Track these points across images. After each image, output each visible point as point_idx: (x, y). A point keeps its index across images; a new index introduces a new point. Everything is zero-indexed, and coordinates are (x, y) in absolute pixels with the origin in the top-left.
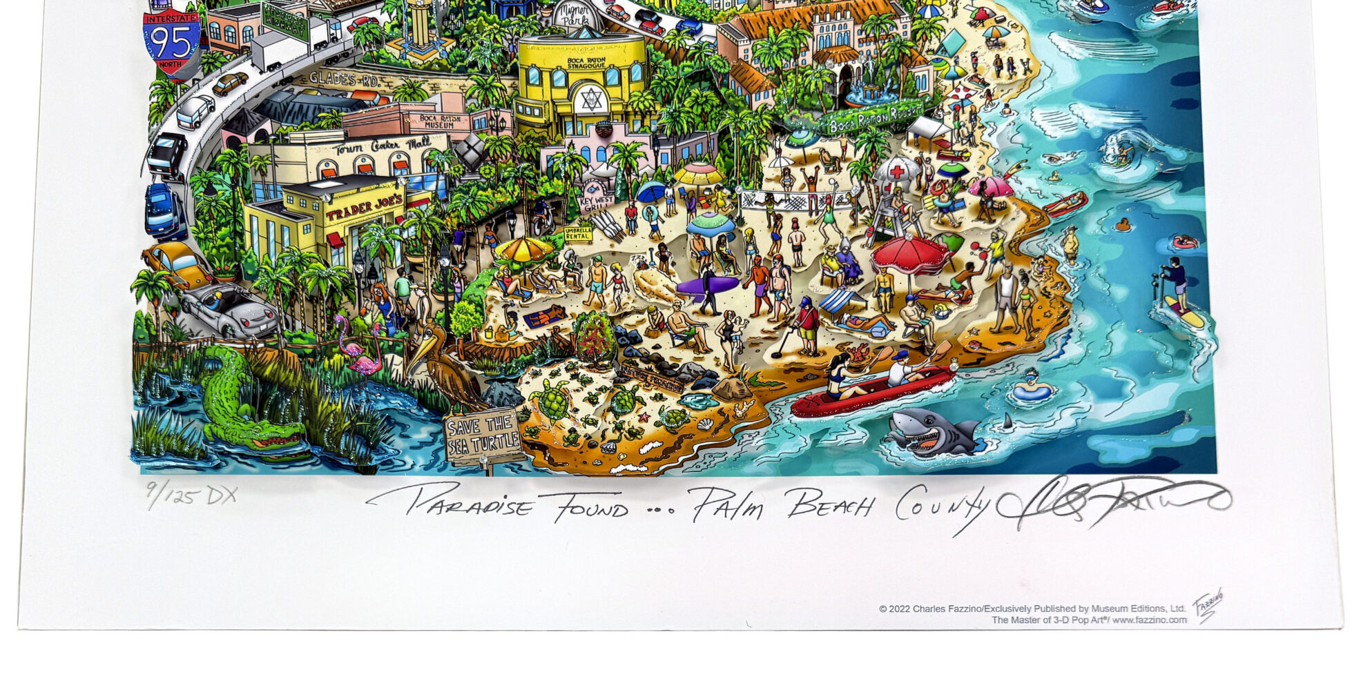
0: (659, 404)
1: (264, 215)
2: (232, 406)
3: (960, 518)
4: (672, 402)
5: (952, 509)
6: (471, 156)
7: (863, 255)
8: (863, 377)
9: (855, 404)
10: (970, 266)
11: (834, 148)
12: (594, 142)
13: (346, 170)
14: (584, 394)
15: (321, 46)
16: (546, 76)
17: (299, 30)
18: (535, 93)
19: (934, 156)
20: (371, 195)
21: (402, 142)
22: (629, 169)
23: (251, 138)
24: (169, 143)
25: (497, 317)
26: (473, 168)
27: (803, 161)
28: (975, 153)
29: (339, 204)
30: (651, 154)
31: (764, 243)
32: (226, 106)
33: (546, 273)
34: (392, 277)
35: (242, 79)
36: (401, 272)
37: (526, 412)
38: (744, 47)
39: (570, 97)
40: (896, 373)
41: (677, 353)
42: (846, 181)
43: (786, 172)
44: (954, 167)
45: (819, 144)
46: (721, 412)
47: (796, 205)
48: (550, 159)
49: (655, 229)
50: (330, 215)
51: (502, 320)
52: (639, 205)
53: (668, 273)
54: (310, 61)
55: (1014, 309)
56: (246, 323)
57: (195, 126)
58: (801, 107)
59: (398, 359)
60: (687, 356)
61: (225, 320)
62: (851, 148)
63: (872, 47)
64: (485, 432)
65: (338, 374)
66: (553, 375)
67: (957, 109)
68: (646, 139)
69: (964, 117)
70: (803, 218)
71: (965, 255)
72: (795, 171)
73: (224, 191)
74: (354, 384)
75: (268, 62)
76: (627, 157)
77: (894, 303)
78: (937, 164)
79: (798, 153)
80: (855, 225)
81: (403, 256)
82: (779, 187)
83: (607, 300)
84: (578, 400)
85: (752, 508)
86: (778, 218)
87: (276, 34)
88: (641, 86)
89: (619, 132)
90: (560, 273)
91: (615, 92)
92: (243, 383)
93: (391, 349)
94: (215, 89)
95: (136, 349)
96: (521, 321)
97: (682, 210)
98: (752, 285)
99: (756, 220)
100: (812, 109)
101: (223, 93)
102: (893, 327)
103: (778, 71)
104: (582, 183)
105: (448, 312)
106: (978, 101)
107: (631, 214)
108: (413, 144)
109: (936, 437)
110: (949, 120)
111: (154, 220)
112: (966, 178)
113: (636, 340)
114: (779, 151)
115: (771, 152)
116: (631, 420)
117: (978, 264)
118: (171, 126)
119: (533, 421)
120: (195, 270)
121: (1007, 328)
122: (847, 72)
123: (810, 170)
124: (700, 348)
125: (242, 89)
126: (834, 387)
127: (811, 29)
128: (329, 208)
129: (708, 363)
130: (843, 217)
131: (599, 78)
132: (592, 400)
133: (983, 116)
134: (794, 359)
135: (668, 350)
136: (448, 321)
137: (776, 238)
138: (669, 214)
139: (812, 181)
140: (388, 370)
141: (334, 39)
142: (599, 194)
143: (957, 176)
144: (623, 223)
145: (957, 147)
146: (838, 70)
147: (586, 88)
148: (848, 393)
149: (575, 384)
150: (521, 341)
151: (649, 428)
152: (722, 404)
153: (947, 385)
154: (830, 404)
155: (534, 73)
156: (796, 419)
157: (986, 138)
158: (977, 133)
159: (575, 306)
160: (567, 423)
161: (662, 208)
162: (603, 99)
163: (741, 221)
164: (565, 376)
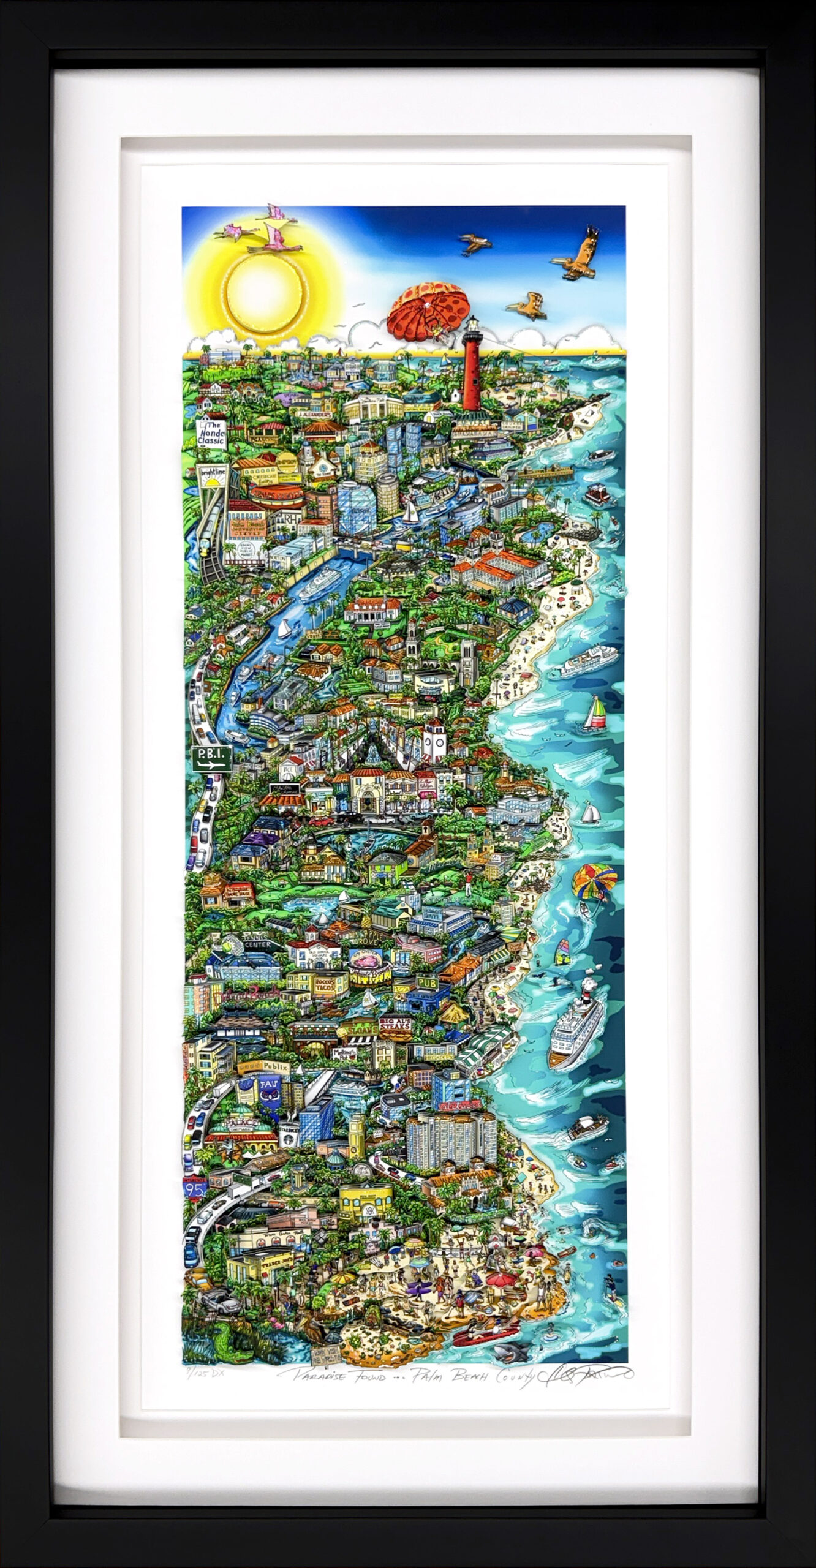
0: (399, 1342)
1: (235, 1263)
2: (225, 1347)
3: (522, 1382)
4: (404, 1341)
5: (520, 1378)
6: (321, 1241)
7: (482, 1276)
8: (483, 1331)
9: (479, 1341)
10: (527, 1280)
11: (470, 1232)
12: (371, 1229)
13: (269, 1244)
14: (368, 1339)
15: (255, 1187)
16: (351, 1202)
17: (248, 1182)
18: (346, 1209)
19: (512, 1233)
20: (280, 1258)
21: (292, 1232)
22: (386, 1238)
23: (228, 1227)
24: (194, 1230)
25: (331, 1303)
26: (322, 1245)
27: (457, 1237)
28: (529, 1232)
29: (267, 1261)
30: (394, 1232)
31: (442, 1269)
32: (217, 1213)
33: (352, 1287)
34: (289, 1290)
35: (224, 1202)
36: (292, 1288)
37: (344, 1345)
38: (433, 1190)
39: (361, 1210)
40: (496, 1330)
41: (406, 1317)
42: (475, 1243)
43: (451, 1241)
44: (520, 1238)
45: (465, 1230)
46: (424, 1346)
47: (455, 1256)
48: (353, 1236)
49: (396, 1263)
50: (263, 1266)
51: (333, 1304)
52: (390, 1255)
53: (402, 1285)
54: (252, 1193)
55: (544, 1302)
56: (228, 1308)
57: (204, 1223)
58: (457, 1213)
59: (291, 1324)
60: (410, 1319)
61: (219, 1306)
62: (477, 1232)
63: (486, 1190)
64: (327, 1355)
65: (266, 1329)
66: (355, 1331)
67: (521, 1215)
68: (393, 1227)
69: (524, 1218)
70: (458, 1260)
71: (524, 1276)
72: (455, 1240)
73: (217, 1250)
74: (274, 1332)
75: (235, 1195)
76: (385, 1234)
77: (496, 1300)
78: (513, 1237)
79: (456, 1234)
80: (479, 1263)
81: (293, 1282)
82: (448, 1246)
83: (377, 1294)
84: (365, 1341)
85: (437, 1377)
86: (447, 1260)
87: (238, 1184)
88: (390, 1205)
89: (381, 1226)
90: (358, 1287)
91: (379, 1208)
92: (230, 1338)
93: (289, 1320)
94: (213, 1208)
95: (183, 1319)
96: (341, 1304)
97: (408, 1256)
98: (437, 1292)
99: (438, 1261)
100: (462, 1214)
101: (215, 1208)
102: (494, 1310)
103: (447, 1199)
104: (366, 1244)
105: (311, 1301)
106: (530, 1212)
107: (387, 1259)
108: (296, 1233)
109: (512, 1356)
110: (518, 1219)
111: (188, 1262)
112: (525, 1242)
113: (389, 1312)
114: (447, 1233)
115: (444, 1233)
116: (387, 1347)
117: (530, 1279)
118: (194, 1223)
119: (346, 1349)
120: (206, 1284)
121: (542, 1309)
122: (476, 1200)
123: (461, 1240)
124: (415, 1316)
125: (224, 1206)
126: (470, 1335)
127: (461, 1183)
128: (262, 1263)
129: (419, 1322)
130: (474, 1259)
131: (373, 1202)
132: (371, 1341)
133: (532, 1218)
134: (455, 1319)
135: (402, 1316)
136: (311, 1304)
137: (447, 1267)
138: (402, 1258)
139: (461, 1244)
140: (287, 1328)
141: (262, 1184)
142: (373, 1247)
143: (521, 1242)
144: (383, 1262)
145: (522, 1230)
146: (472, 1198)
147: (368, 1206)
148: (476, 1338)
149: (364, 1335)
150: (341, 1312)
151: (394, 1351)
152: (425, 1343)
153: (517, 1334)
154: (469, 1342)
155: (346, 1201)
156: (455, 1348)
157: (534, 1226)
158: (530, 1224)
159: (363, 1297)
160: (361, 1350)
161: (400, 1256)
162: (375, 1211)
163: (432, 1262)
164: (360, 1332)
